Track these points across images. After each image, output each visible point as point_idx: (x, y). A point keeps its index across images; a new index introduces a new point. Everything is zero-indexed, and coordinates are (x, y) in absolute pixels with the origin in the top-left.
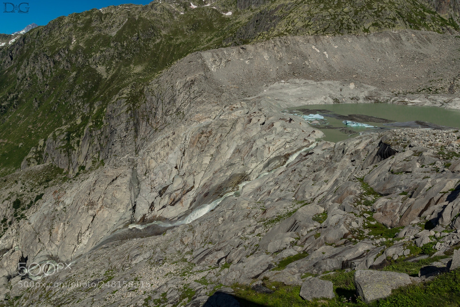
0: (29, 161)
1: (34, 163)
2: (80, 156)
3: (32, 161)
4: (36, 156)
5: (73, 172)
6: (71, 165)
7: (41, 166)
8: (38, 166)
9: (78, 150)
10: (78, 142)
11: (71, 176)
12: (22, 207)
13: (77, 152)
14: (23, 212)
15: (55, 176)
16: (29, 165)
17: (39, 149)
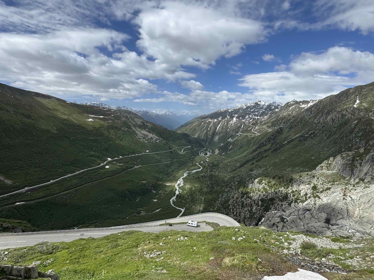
0: (322, 168)
1: (325, 169)
2: (361, 172)
3: (324, 168)
4: (327, 166)
5: (354, 181)
6: (353, 176)
7: (330, 172)
8: (328, 171)
9: (360, 168)
10: (361, 164)
11: (352, 183)
12: (317, 191)
13: (358, 169)
14: (318, 194)
15: (340, 180)
16: (322, 170)
17: (330, 162)
